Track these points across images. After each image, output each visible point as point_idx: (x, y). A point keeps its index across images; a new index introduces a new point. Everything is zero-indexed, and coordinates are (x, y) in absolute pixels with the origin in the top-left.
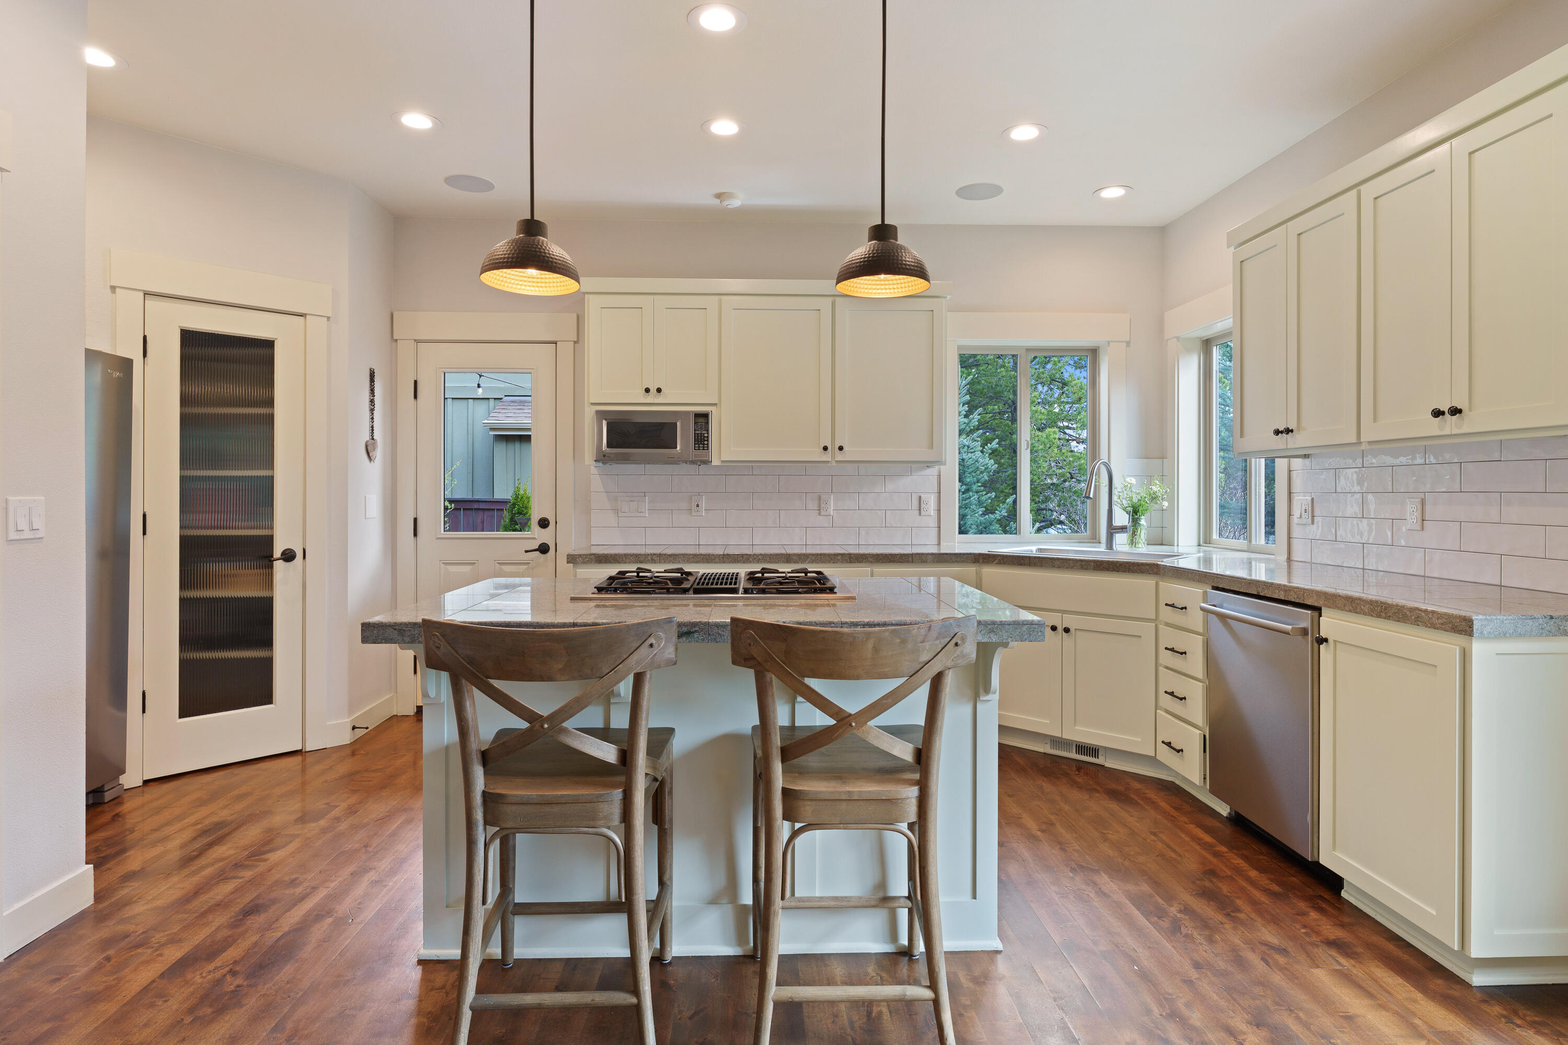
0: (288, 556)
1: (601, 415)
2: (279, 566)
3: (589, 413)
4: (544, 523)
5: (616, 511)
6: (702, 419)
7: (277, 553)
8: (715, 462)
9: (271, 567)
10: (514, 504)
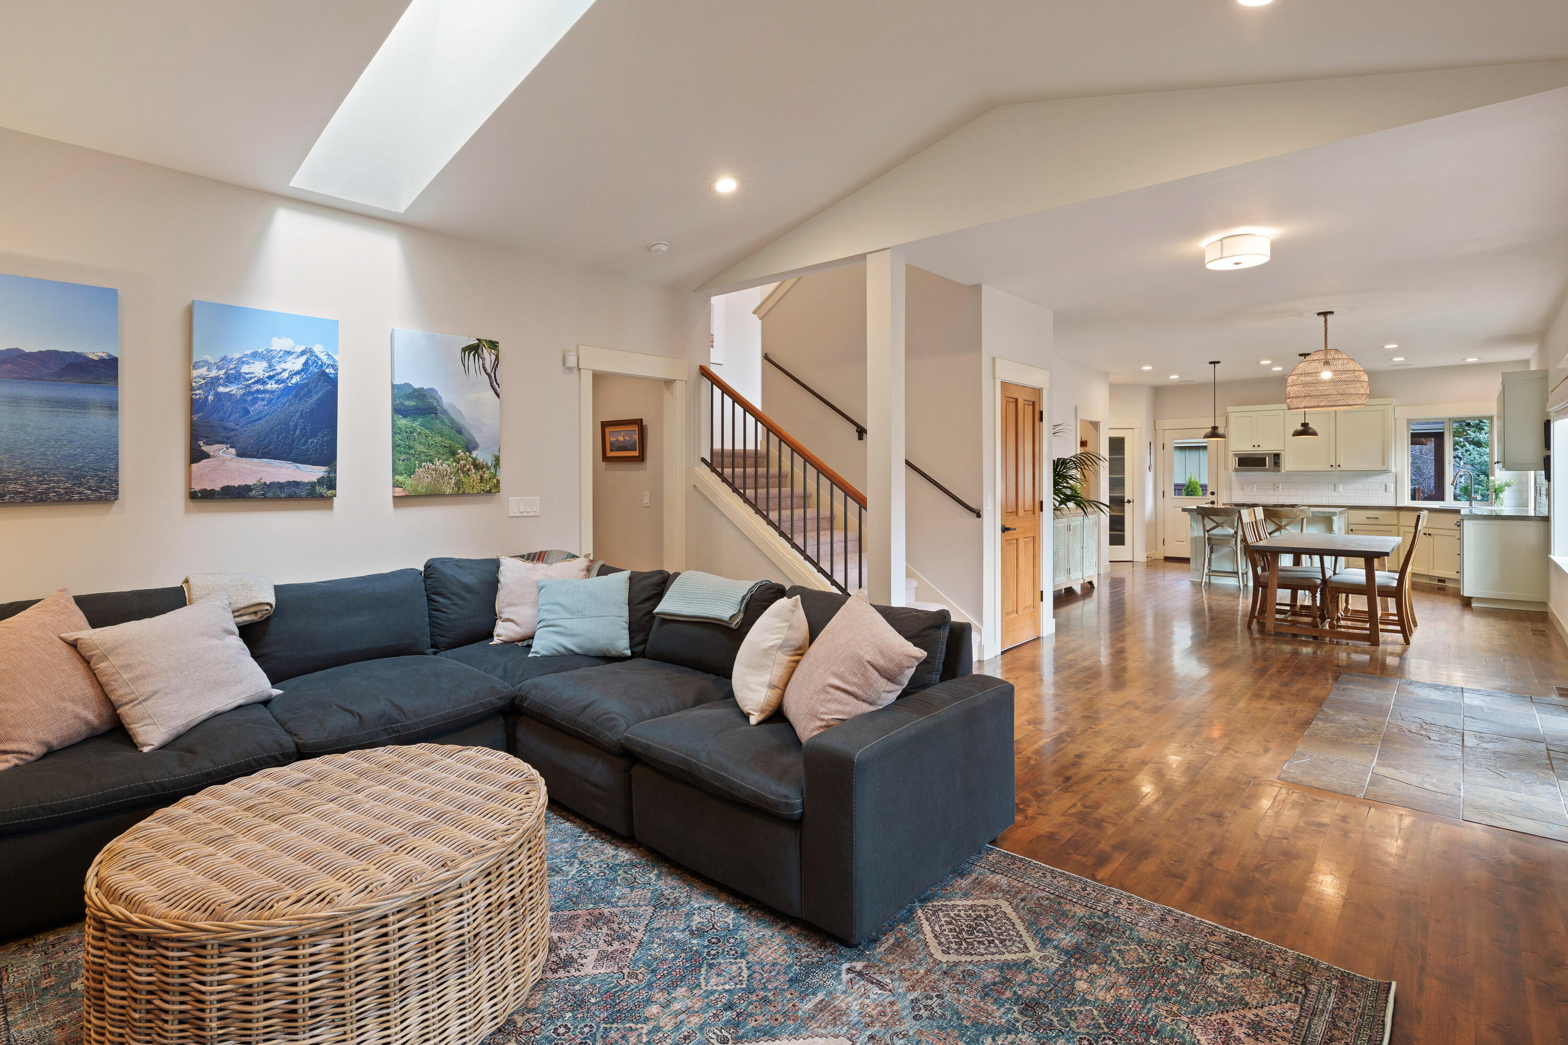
0: (1129, 502)
1: (1235, 455)
2: (1126, 504)
3: (1231, 454)
4: (1213, 493)
5: (1243, 489)
6: (1277, 456)
7: (1126, 501)
8: (1283, 471)
9: (1124, 506)
10: (1188, 487)
